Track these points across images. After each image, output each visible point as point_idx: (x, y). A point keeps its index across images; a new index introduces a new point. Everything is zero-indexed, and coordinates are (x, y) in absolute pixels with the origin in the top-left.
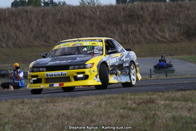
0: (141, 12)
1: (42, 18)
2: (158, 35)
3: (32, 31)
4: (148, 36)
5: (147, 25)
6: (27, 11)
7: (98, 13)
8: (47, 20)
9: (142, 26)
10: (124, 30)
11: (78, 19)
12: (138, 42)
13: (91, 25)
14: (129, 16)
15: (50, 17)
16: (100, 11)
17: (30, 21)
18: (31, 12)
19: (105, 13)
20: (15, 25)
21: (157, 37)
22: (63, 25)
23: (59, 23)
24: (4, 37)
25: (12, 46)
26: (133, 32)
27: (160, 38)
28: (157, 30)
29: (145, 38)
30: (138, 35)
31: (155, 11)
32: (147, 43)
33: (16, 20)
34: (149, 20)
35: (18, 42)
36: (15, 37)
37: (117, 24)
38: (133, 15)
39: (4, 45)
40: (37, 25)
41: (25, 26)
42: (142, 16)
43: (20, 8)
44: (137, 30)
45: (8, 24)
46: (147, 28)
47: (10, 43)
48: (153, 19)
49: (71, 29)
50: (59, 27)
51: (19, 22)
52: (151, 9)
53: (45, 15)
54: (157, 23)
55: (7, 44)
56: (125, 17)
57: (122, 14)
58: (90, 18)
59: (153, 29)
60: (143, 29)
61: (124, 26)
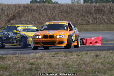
0: (104, 8)
1: (53, 10)
2: (112, 20)
3: (47, 16)
4: (106, 21)
5: (106, 15)
6: (45, 6)
7: (81, 8)
8: (55, 11)
9: (103, 15)
10: (94, 17)
11: (71, 11)
12: (101, 24)
13: (78, 14)
14: (97, 10)
15: (57, 9)
16: (82, 7)
17: (47, 11)
18: (47, 6)
19: (85, 8)
20: (39, 13)
21: (111, 21)
22: (63, 14)
23: (61, 12)
24: (33, 18)
25: (37, 23)
26: (99, 18)
27: (113, 22)
28: (111, 18)
29: (105, 22)
30: (102, 20)
31: (110, 8)
32: (106, 24)
33: (39, 10)
34: (107, 12)
35: (40, 21)
36: (39, 19)
37: (91, 14)
38: (99, 10)
39: (33, 23)
40: (50, 13)
41: (44, 14)
42: (103, 10)
43: (42, 4)
44: (101, 17)
45: (35, 12)
46: (106, 16)
47: (36, 22)
48: (109, 12)
49: (67, 16)
50: (61, 15)
51: (41, 11)
52: (108, 7)
53: (54, 8)
54: (112, 14)
55: (35, 22)
56: (95, 10)
57: (94, 9)
58: (77, 10)
59: (109, 17)
60: (104, 17)
61: (94, 15)
